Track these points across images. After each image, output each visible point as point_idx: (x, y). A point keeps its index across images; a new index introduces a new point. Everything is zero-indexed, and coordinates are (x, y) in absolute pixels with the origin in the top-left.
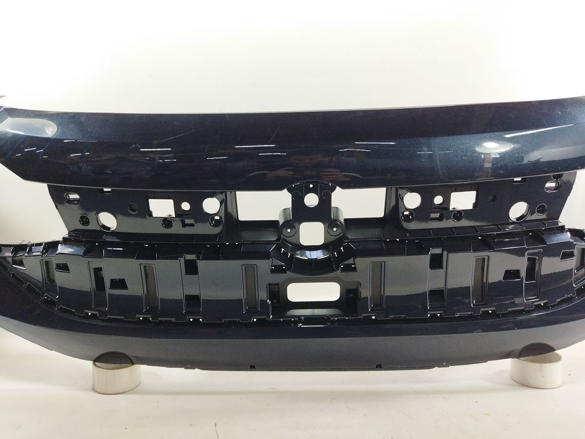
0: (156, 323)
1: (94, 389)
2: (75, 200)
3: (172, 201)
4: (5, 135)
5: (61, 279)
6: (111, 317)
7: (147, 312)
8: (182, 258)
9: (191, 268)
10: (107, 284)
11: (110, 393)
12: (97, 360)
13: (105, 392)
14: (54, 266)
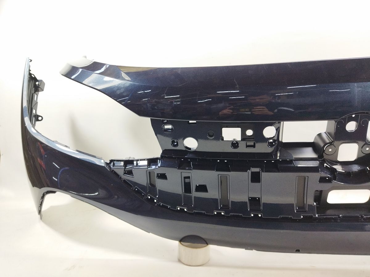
0: (228, 217)
1: (180, 261)
2: (168, 129)
3: (240, 129)
4: (124, 85)
5: (160, 185)
6: (195, 211)
7: (222, 209)
8: (250, 171)
9: (256, 178)
10: (193, 188)
11: (194, 265)
12: (181, 240)
13: (191, 265)
14: (156, 175)
